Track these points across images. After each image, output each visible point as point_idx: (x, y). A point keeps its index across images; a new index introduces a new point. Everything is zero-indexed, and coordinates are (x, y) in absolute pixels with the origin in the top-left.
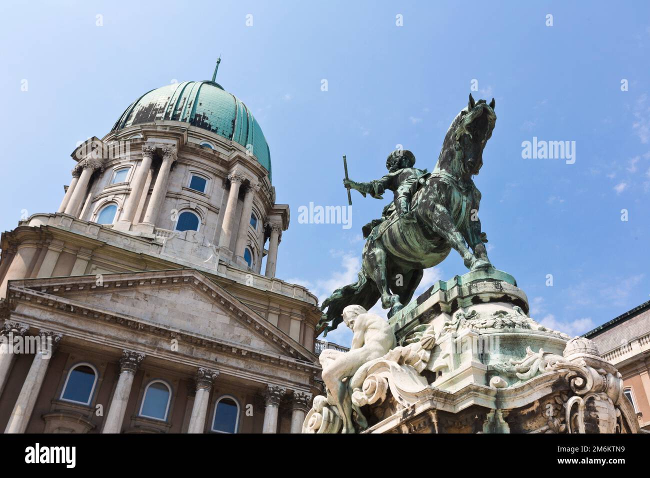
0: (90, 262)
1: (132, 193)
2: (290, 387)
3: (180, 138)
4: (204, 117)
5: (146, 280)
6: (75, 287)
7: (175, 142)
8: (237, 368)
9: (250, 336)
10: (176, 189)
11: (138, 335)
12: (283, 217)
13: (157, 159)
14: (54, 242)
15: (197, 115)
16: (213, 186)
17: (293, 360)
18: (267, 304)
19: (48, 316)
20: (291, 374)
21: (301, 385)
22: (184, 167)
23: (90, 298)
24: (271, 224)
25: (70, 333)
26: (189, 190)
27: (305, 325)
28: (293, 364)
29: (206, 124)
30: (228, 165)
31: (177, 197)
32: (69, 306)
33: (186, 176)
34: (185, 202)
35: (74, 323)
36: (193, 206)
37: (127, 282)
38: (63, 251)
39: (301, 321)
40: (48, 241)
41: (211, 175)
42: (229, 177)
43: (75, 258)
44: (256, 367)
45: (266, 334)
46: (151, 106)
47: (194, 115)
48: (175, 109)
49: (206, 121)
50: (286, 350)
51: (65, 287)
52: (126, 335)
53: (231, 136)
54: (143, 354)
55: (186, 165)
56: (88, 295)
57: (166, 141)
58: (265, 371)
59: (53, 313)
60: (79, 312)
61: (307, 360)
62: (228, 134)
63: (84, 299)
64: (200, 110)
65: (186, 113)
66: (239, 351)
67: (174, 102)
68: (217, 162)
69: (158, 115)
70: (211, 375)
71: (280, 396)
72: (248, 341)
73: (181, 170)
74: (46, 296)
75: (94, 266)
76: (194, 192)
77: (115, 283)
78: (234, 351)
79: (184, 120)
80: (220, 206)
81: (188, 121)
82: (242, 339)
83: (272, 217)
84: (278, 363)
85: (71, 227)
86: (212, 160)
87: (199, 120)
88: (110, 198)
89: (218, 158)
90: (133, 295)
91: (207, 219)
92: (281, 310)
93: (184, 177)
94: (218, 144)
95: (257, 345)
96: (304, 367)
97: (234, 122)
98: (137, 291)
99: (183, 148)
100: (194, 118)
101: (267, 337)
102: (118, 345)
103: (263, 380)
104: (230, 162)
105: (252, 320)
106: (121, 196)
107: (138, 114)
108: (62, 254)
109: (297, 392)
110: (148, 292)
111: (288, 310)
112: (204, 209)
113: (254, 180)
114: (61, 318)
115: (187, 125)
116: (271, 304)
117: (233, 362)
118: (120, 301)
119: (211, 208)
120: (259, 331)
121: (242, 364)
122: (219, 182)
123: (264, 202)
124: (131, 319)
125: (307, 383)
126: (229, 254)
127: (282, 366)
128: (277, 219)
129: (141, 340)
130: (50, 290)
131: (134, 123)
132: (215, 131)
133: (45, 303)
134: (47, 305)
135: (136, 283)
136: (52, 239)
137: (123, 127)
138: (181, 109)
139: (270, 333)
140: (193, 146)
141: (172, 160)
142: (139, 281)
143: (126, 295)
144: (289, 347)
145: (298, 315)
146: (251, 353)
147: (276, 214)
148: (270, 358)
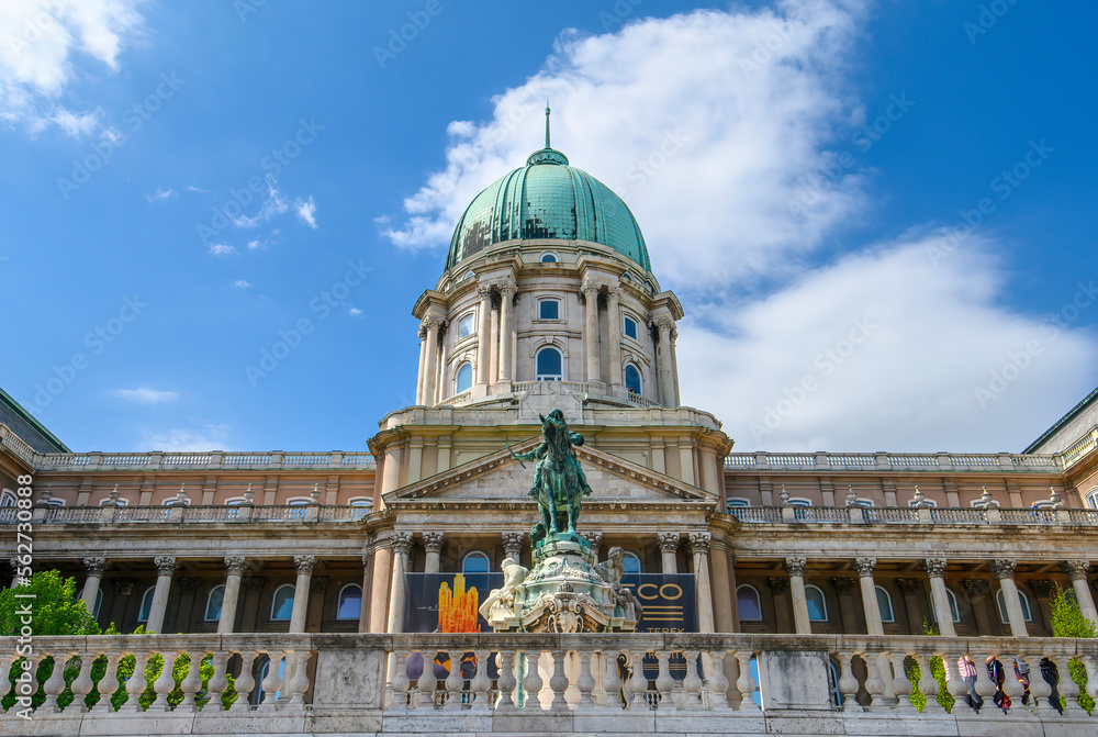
0: (452, 449)
1: (480, 344)
2: (684, 530)
3: (513, 264)
4: (537, 221)
5: (505, 458)
6: (440, 485)
7: (509, 271)
8: (620, 524)
9: (627, 486)
10: (526, 326)
11: (513, 515)
12: (669, 307)
13: (495, 297)
14: (413, 438)
15: (529, 222)
16: (567, 307)
17: (680, 501)
18: (648, 440)
19: (426, 518)
20: (683, 515)
21: (695, 526)
22: (528, 295)
23: (458, 490)
24: (656, 321)
25: (449, 529)
26: (541, 322)
27: (699, 452)
28: (681, 505)
29: (541, 229)
30: (578, 274)
31: (530, 333)
32: (440, 505)
33: (533, 306)
34: (540, 338)
35: (450, 519)
36: (549, 340)
37: (488, 465)
38: (424, 446)
39: (693, 449)
40: (407, 439)
41: (562, 294)
42: (582, 289)
43: (437, 449)
44: (641, 516)
45: (644, 479)
46: (476, 226)
47: (524, 222)
48: (502, 223)
49: (539, 226)
50: (671, 492)
51: (432, 486)
52: (501, 518)
53: (575, 232)
54: (522, 533)
55: (530, 291)
56: (456, 488)
57: (498, 274)
58: (652, 519)
59: (429, 514)
60: (451, 508)
61: (696, 497)
62: (570, 232)
63: (452, 493)
64: (532, 212)
65: (515, 224)
66: (618, 506)
67: (499, 214)
68: (564, 275)
69: (486, 237)
70: (594, 538)
71: (674, 543)
72: (627, 492)
73: (526, 299)
74: (417, 501)
75: (457, 452)
76: (546, 322)
77: (477, 469)
78: (612, 507)
79: (515, 237)
80: (580, 329)
81: (519, 236)
82: (620, 490)
83: (655, 311)
84: (663, 508)
85: (424, 418)
86: (558, 276)
87: (532, 226)
88: (462, 357)
89: (564, 270)
90: (498, 475)
91: (569, 350)
92: (665, 443)
93: (531, 307)
94: (562, 249)
95: (638, 493)
96: (695, 505)
97: (574, 210)
98: (500, 470)
99: (521, 274)
100: (525, 227)
101: (646, 483)
102: (495, 530)
103: (652, 530)
104: (579, 270)
105: (626, 470)
106: (472, 352)
107: (465, 241)
108: (424, 449)
109: (692, 534)
110: (511, 469)
111: (674, 440)
112: (563, 339)
113: (613, 281)
114: (439, 518)
115: (518, 242)
116: (653, 439)
117: (615, 518)
118: (486, 485)
119: (571, 335)
120: (636, 478)
121: (624, 518)
122: (573, 298)
123: (639, 298)
124: (500, 502)
125: (703, 522)
126: (601, 387)
127: (670, 510)
128: (663, 312)
129: (517, 519)
130: (420, 494)
131: (464, 256)
132: (552, 235)
133: (419, 507)
134: (421, 509)
135: (496, 464)
136: (411, 436)
137: (455, 263)
138: (508, 221)
139: (648, 478)
140: (531, 267)
141: (512, 295)
142: (499, 461)
143: (490, 477)
144: (672, 488)
145: (686, 443)
146: (631, 505)
147: (659, 306)
148: (653, 505)
